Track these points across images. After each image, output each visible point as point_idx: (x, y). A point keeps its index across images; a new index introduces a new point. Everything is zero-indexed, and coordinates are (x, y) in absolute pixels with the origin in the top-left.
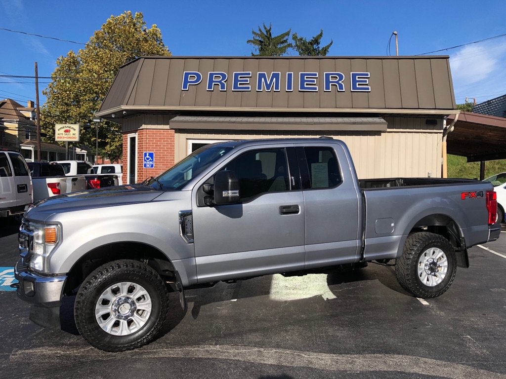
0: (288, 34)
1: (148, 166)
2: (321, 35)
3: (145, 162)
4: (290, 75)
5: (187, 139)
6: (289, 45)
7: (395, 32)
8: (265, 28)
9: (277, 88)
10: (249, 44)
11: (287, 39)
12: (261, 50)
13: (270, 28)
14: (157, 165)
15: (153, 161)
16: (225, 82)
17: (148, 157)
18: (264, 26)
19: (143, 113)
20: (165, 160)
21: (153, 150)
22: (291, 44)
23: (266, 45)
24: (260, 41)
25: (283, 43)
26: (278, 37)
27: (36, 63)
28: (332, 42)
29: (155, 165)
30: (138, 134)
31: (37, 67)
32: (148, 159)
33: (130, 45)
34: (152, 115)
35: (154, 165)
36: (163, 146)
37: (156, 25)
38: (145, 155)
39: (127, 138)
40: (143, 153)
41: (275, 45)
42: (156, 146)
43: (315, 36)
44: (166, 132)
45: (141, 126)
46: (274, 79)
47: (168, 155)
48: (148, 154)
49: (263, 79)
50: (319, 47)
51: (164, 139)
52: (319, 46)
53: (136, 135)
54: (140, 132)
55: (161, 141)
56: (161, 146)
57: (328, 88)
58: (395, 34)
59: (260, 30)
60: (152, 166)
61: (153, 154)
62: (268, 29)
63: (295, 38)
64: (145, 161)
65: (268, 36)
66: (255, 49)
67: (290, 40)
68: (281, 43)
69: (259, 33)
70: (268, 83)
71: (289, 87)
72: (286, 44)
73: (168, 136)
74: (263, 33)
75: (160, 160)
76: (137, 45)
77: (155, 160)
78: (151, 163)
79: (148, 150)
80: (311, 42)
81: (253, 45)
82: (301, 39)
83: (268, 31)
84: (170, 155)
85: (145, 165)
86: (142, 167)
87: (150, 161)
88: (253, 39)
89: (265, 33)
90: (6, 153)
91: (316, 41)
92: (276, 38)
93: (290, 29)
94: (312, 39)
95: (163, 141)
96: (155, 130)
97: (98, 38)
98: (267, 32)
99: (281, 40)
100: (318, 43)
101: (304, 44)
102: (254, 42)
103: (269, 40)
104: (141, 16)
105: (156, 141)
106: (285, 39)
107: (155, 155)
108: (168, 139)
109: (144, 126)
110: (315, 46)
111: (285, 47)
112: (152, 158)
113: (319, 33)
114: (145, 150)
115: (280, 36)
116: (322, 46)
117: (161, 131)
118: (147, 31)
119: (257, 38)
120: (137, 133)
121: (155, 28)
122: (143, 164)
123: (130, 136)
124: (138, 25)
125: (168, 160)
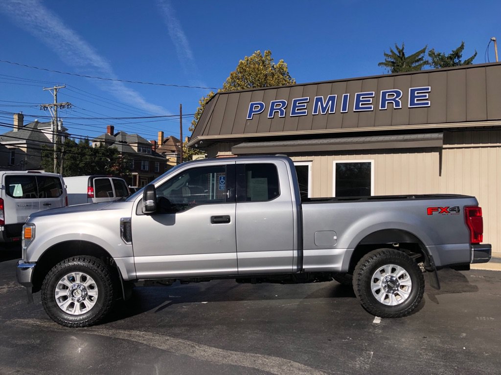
0: (423, 51)
2: (462, 47)
3: (220, 185)
4: (346, 97)
6: (425, 62)
7: (494, 38)
8: (398, 49)
9: (332, 110)
10: (381, 66)
11: (423, 57)
12: (394, 71)
13: (403, 48)
16: (284, 109)
17: (222, 180)
19: (219, 142)
22: (428, 61)
23: (398, 66)
24: (393, 62)
25: (418, 61)
26: (412, 55)
27: (181, 105)
28: (476, 54)
31: (181, 108)
32: (222, 182)
33: (259, 81)
34: (226, 143)
37: (283, 60)
41: (409, 64)
43: (455, 49)
46: (331, 102)
49: (319, 103)
50: (460, 61)
52: (460, 59)
57: (383, 106)
58: (494, 41)
59: (392, 51)
62: (401, 49)
63: (432, 54)
65: (401, 56)
66: (388, 70)
67: (427, 58)
68: (416, 62)
69: (391, 54)
70: (324, 106)
71: (344, 109)
72: (422, 62)
74: (395, 54)
76: (265, 80)
80: (450, 57)
81: (385, 67)
82: (439, 55)
83: (401, 52)
85: (220, 187)
88: (384, 61)
89: (398, 54)
90: (110, 179)
91: (457, 54)
92: (409, 57)
93: (427, 46)
94: (452, 53)
97: (232, 78)
98: (399, 52)
99: (416, 58)
100: (459, 57)
101: (442, 59)
102: (386, 64)
103: (402, 60)
104: (269, 53)
106: (420, 57)
109: (219, 153)
110: (456, 60)
111: (421, 65)
113: (460, 46)
115: (415, 55)
116: (463, 60)
118: (275, 67)
119: (390, 60)
121: (282, 63)
124: (267, 62)
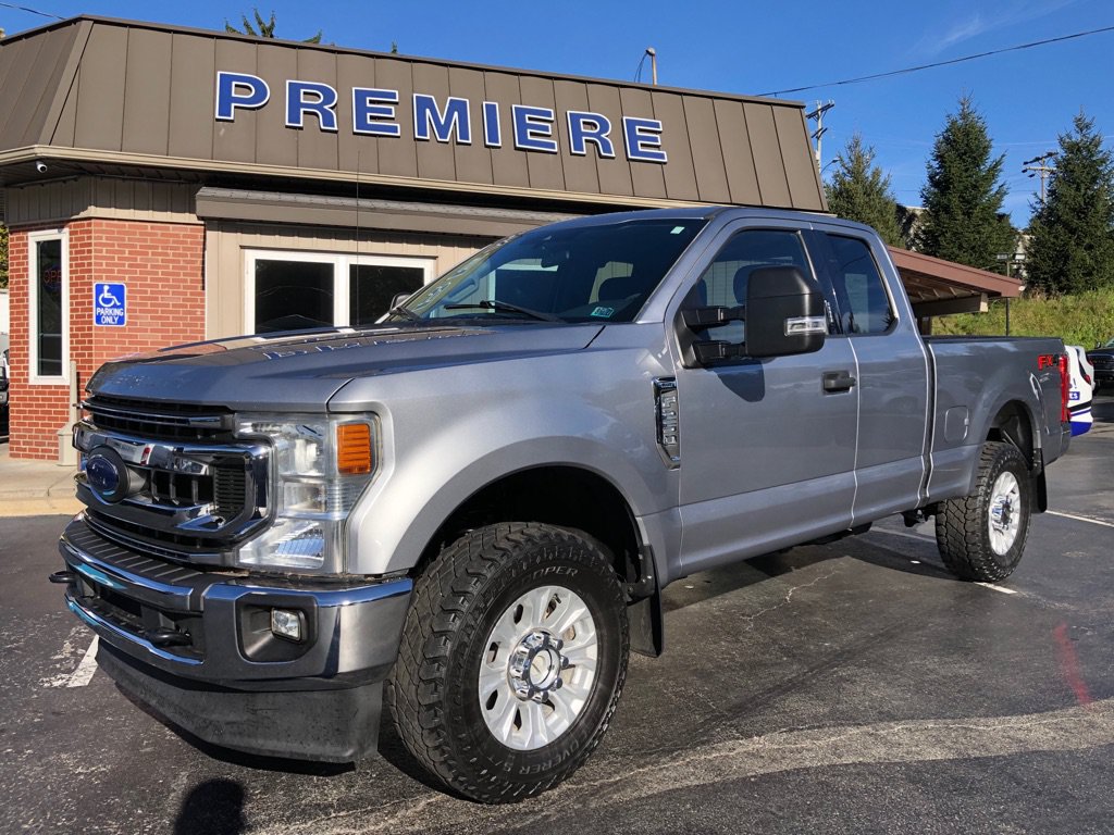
1: (109, 320)
3: (100, 310)
5: (242, 247)
7: (652, 50)
8: (260, 23)
9: (464, 135)
13: (273, 24)
14: (137, 317)
15: (122, 306)
16: (332, 109)
17: (107, 294)
18: (257, 18)
19: (91, 173)
20: (159, 305)
21: (123, 279)
29: (130, 317)
30: (71, 233)
32: (107, 301)
34: (119, 181)
35: (126, 319)
36: (153, 267)
38: (100, 289)
39: (26, 245)
40: (90, 284)
42: (130, 266)
44: (160, 229)
45: (85, 209)
46: (456, 115)
47: (167, 293)
48: (106, 288)
49: (428, 111)
51: (157, 247)
53: (64, 236)
54: (75, 226)
55: (147, 254)
56: (146, 266)
59: (247, 25)
60: (121, 320)
61: (122, 287)
62: (268, 25)
64: (98, 305)
70: (442, 122)
71: (493, 137)
73: (168, 242)
74: (253, 33)
75: (146, 305)
77: (130, 304)
78: (118, 312)
79: (107, 278)
83: (267, 31)
84: (174, 293)
85: (98, 317)
86: (91, 323)
87: (115, 306)
89: (260, 34)
93: (321, 34)
95: (153, 254)
96: (127, 223)
98: (264, 31)
105: (130, 253)
107: (129, 292)
108: (167, 248)
109: (93, 211)
112: (121, 299)
114: (96, 278)
117: (146, 228)
120: (66, 230)
122: (90, 316)
123: (34, 238)
125: (168, 305)
